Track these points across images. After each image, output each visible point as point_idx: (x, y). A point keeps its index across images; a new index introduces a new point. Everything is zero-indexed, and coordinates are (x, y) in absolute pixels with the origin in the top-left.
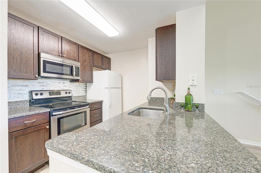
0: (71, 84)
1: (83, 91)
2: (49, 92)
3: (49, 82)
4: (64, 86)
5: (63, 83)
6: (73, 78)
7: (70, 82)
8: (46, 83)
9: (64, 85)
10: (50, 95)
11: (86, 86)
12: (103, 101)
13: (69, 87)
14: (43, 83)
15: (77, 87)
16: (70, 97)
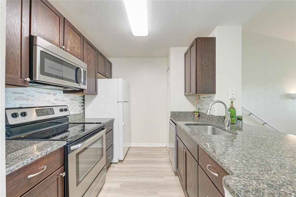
0: (65, 96)
1: (79, 106)
2: (36, 110)
3: (32, 92)
4: (55, 100)
5: (54, 94)
6: (79, 87)
7: (64, 93)
8: (28, 94)
9: (55, 97)
10: (38, 116)
11: (84, 100)
12: (114, 119)
13: (62, 101)
14: (23, 93)
15: (72, 101)
16: (65, 117)
